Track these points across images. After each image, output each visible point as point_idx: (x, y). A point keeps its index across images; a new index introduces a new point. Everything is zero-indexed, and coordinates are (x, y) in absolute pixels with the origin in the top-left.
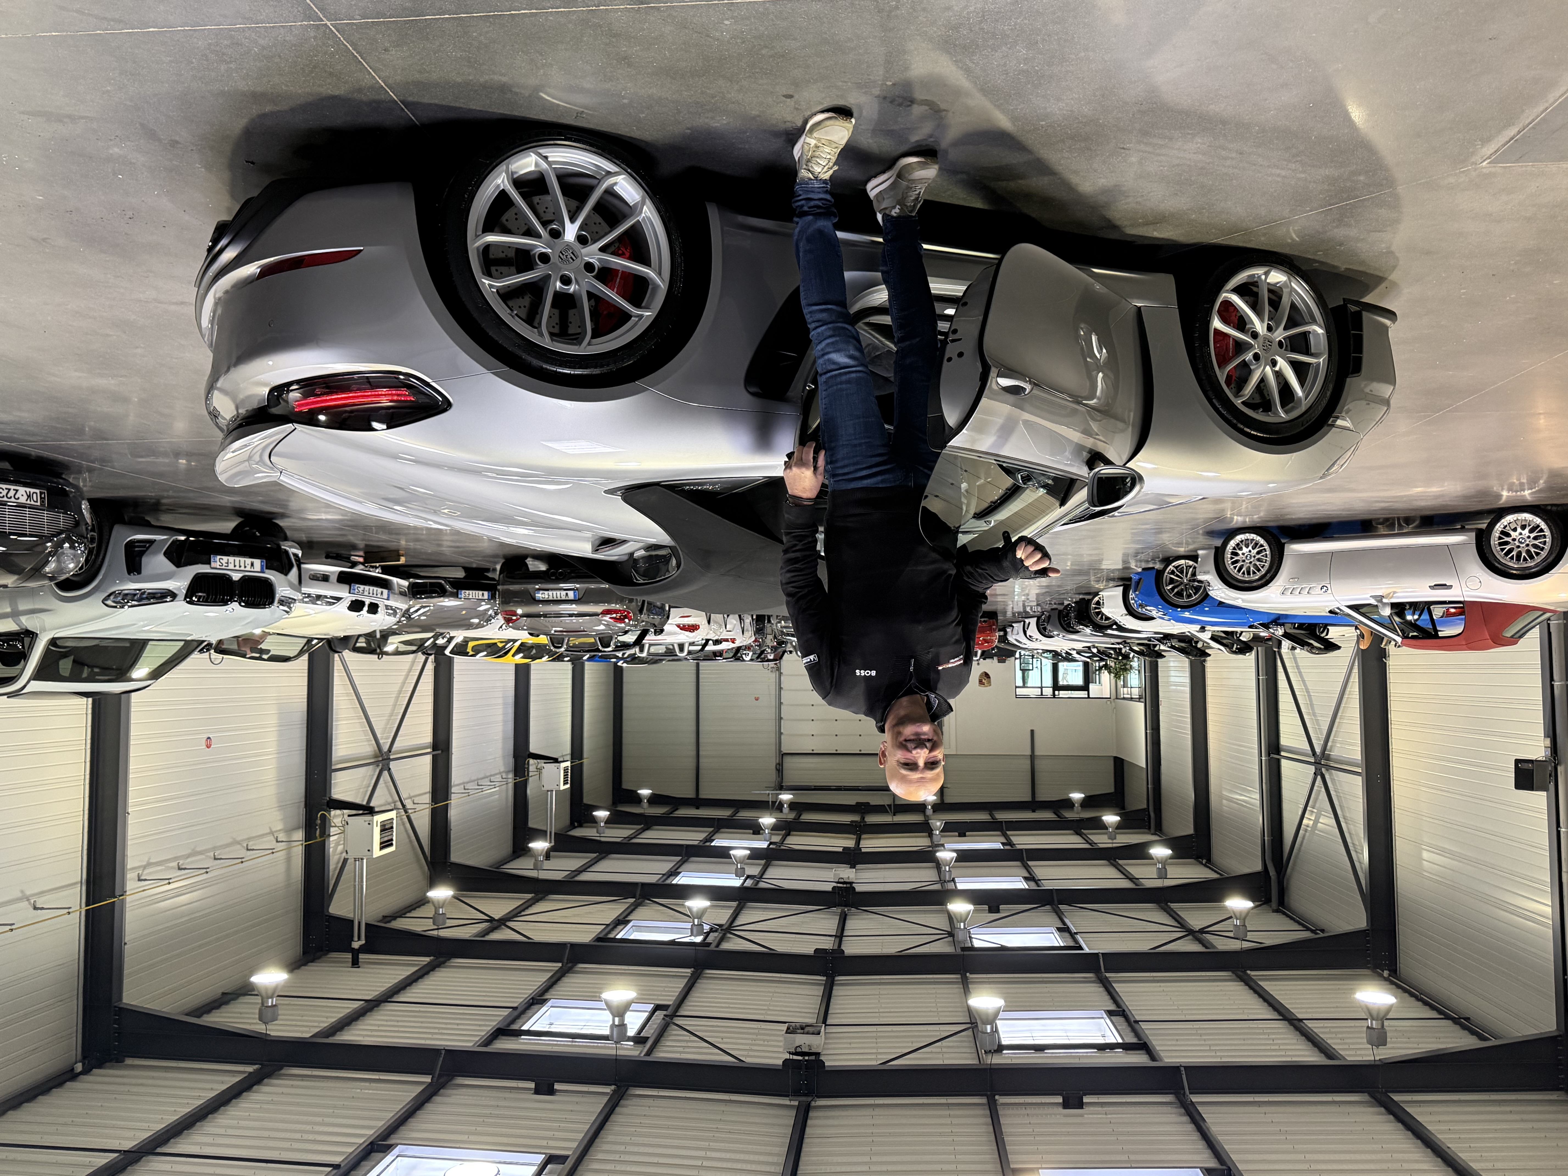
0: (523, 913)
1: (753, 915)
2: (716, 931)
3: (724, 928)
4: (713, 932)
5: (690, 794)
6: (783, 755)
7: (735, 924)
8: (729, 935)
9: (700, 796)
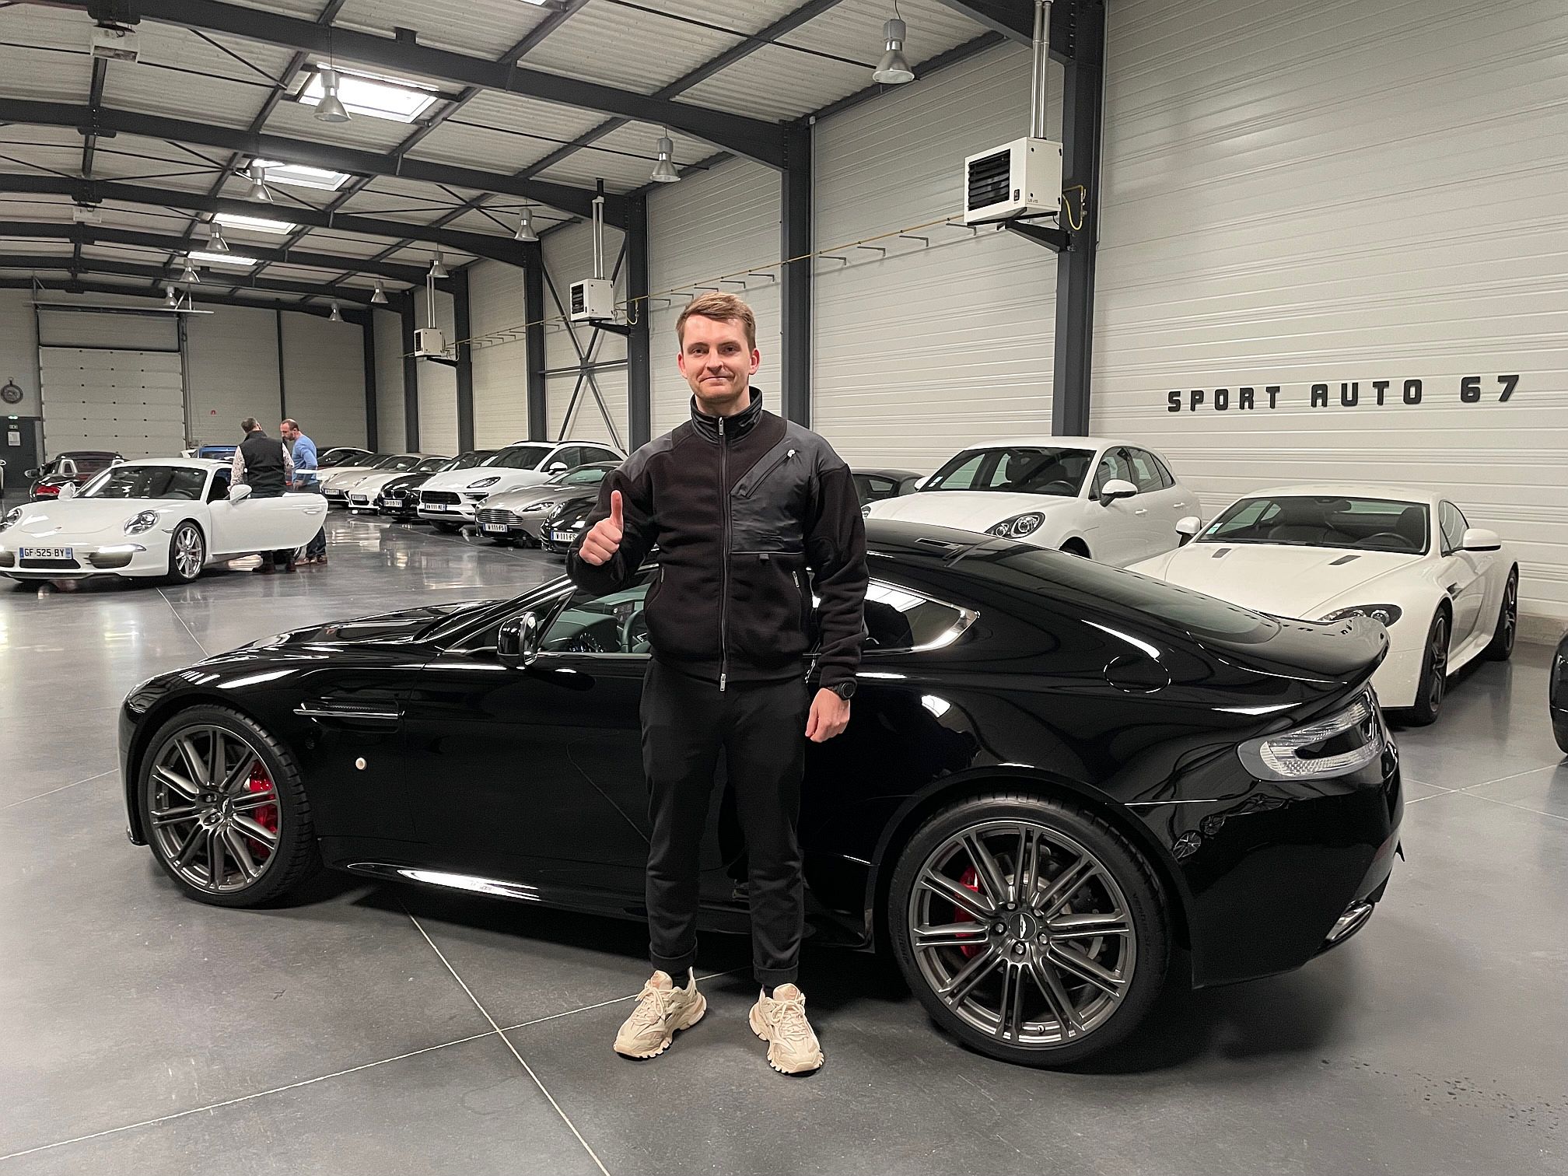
0: (450, 211)
1: (200, 182)
2: (239, 170)
3: (229, 172)
4: (242, 169)
5: (287, 315)
6: (179, 351)
7: (220, 173)
8: (224, 163)
9: (275, 311)
